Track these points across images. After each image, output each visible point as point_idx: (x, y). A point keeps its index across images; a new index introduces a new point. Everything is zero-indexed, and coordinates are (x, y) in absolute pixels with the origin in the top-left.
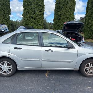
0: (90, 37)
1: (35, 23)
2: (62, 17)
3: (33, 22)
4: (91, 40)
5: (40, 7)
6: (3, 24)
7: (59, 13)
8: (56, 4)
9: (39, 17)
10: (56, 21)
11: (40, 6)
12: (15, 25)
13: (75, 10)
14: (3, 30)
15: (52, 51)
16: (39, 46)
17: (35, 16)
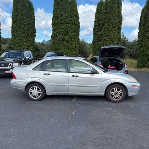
0: (145, 65)
1: (68, 48)
2: (103, 38)
3: (64, 46)
4: (146, 68)
5: (74, 26)
6: (27, 49)
7: (100, 33)
8: (95, 22)
9: (73, 39)
10: (96, 44)
11: (74, 24)
12: (40, 48)
13: (121, 28)
14: (28, 57)
15: (78, 77)
16: (66, 72)
17: (67, 38)
